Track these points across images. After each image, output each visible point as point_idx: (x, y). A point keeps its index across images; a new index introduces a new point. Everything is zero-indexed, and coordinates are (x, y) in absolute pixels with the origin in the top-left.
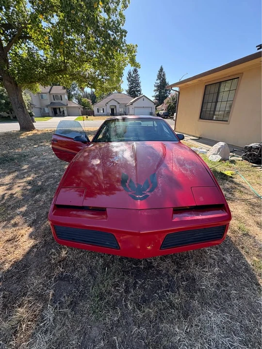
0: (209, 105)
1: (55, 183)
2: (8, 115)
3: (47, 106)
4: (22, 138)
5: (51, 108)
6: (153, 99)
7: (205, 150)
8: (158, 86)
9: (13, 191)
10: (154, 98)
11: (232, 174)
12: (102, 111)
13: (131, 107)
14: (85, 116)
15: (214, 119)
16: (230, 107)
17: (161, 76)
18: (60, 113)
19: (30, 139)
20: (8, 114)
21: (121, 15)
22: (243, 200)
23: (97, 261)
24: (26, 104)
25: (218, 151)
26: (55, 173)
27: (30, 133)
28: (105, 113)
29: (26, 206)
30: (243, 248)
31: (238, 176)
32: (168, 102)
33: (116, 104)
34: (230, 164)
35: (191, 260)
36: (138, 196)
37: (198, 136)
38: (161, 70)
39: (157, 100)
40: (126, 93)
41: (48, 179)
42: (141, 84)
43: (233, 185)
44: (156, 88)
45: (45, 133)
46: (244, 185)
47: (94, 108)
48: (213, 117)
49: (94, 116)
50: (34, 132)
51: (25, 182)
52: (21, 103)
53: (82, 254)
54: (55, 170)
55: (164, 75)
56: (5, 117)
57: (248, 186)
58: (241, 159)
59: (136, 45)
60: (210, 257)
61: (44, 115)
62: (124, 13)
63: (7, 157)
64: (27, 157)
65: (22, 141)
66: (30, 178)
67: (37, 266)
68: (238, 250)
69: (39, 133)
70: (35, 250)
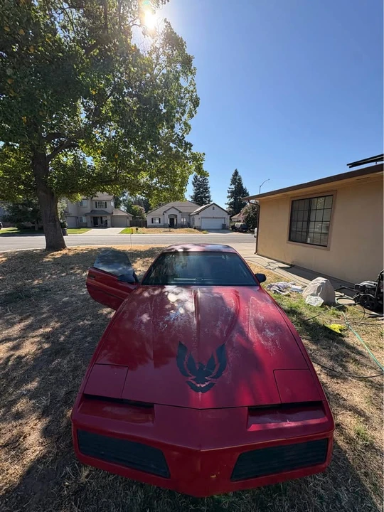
0: (300, 224)
1: (83, 338)
2: (32, 225)
3: (86, 215)
4: (45, 262)
5: (91, 217)
6: (226, 207)
7: (300, 287)
8: (232, 192)
9: (22, 352)
10: (228, 206)
11: (340, 330)
12: (158, 221)
13: (197, 217)
14: (134, 228)
15: (309, 242)
16: (328, 228)
17: (236, 179)
18: (102, 223)
19: (57, 262)
20: (34, 223)
21: (186, 124)
22: (362, 379)
23: (135, 493)
24: (59, 212)
25: (318, 291)
26: (86, 321)
27: (58, 254)
28: (162, 224)
29: (38, 379)
30: (366, 474)
31: (351, 333)
32: (246, 212)
33: (177, 213)
34: (336, 312)
35: (284, 498)
36: (198, 385)
37: (290, 263)
38: (236, 173)
39: (231, 208)
40: (190, 200)
41: (74, 330)
42: (210, 189)
43: (344, 350)
44: (230, 194)
45: (78, 254)
46: (360, 349)
47: (148, 218)
48: (306, 239)
49: (146, 227)
50: (64, 252)
51: (41, 335)
52: (54, 216)
53: (111, 478)
54: (85, 315)
55: (240, 179)
56: (29, 228)
57: (367, 351)
58: (353, 302)
59: (204, 154)
60: (315, 492)
61: (80, 225)
62: (189, 122)
63: (21, 291)
64: (48, 292)
65: (46, 266)
66: (48, 330)
67: (40, 501)
68: (359, 480)
69: (71, 254)
70: (41, 467)
